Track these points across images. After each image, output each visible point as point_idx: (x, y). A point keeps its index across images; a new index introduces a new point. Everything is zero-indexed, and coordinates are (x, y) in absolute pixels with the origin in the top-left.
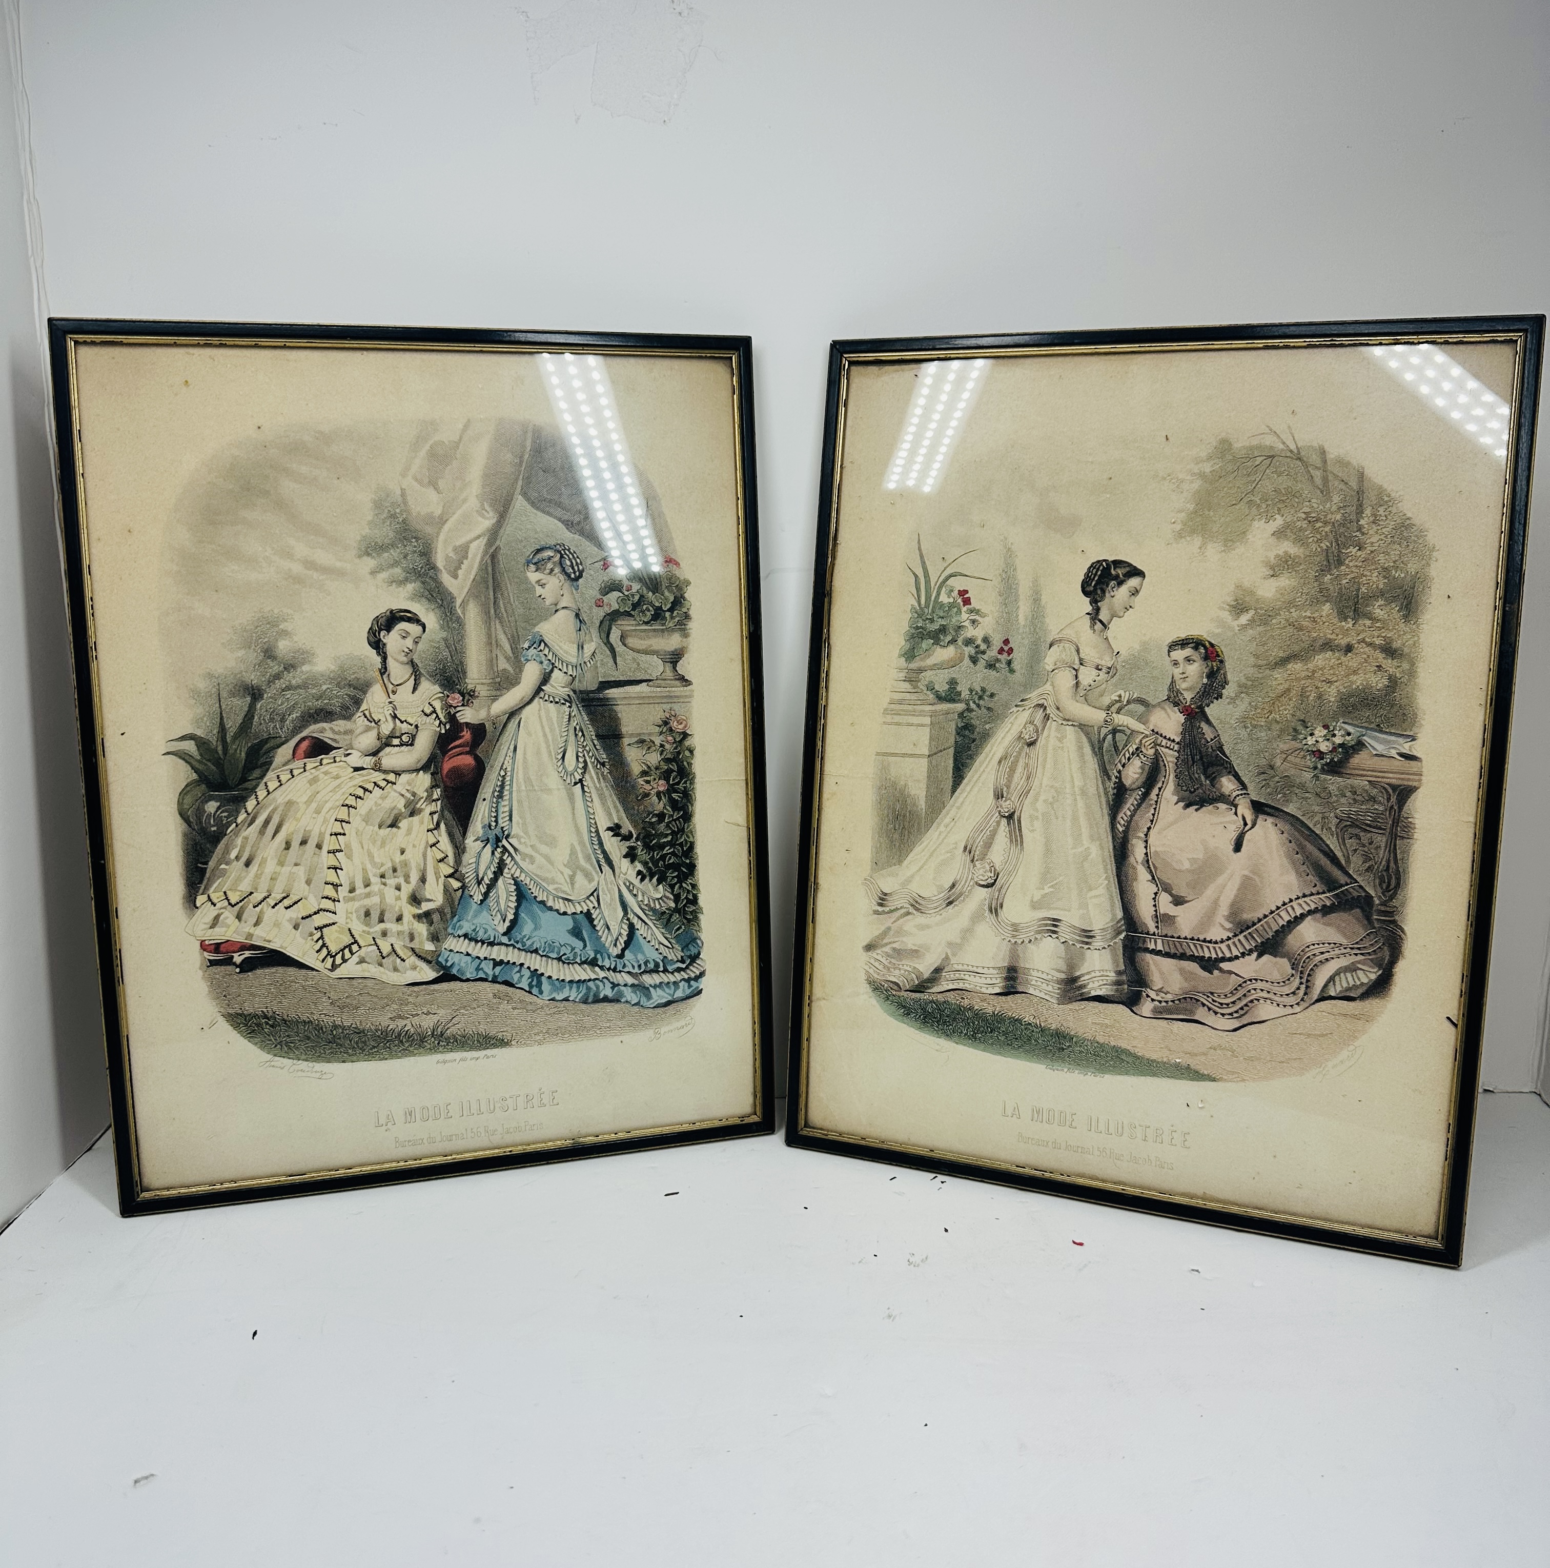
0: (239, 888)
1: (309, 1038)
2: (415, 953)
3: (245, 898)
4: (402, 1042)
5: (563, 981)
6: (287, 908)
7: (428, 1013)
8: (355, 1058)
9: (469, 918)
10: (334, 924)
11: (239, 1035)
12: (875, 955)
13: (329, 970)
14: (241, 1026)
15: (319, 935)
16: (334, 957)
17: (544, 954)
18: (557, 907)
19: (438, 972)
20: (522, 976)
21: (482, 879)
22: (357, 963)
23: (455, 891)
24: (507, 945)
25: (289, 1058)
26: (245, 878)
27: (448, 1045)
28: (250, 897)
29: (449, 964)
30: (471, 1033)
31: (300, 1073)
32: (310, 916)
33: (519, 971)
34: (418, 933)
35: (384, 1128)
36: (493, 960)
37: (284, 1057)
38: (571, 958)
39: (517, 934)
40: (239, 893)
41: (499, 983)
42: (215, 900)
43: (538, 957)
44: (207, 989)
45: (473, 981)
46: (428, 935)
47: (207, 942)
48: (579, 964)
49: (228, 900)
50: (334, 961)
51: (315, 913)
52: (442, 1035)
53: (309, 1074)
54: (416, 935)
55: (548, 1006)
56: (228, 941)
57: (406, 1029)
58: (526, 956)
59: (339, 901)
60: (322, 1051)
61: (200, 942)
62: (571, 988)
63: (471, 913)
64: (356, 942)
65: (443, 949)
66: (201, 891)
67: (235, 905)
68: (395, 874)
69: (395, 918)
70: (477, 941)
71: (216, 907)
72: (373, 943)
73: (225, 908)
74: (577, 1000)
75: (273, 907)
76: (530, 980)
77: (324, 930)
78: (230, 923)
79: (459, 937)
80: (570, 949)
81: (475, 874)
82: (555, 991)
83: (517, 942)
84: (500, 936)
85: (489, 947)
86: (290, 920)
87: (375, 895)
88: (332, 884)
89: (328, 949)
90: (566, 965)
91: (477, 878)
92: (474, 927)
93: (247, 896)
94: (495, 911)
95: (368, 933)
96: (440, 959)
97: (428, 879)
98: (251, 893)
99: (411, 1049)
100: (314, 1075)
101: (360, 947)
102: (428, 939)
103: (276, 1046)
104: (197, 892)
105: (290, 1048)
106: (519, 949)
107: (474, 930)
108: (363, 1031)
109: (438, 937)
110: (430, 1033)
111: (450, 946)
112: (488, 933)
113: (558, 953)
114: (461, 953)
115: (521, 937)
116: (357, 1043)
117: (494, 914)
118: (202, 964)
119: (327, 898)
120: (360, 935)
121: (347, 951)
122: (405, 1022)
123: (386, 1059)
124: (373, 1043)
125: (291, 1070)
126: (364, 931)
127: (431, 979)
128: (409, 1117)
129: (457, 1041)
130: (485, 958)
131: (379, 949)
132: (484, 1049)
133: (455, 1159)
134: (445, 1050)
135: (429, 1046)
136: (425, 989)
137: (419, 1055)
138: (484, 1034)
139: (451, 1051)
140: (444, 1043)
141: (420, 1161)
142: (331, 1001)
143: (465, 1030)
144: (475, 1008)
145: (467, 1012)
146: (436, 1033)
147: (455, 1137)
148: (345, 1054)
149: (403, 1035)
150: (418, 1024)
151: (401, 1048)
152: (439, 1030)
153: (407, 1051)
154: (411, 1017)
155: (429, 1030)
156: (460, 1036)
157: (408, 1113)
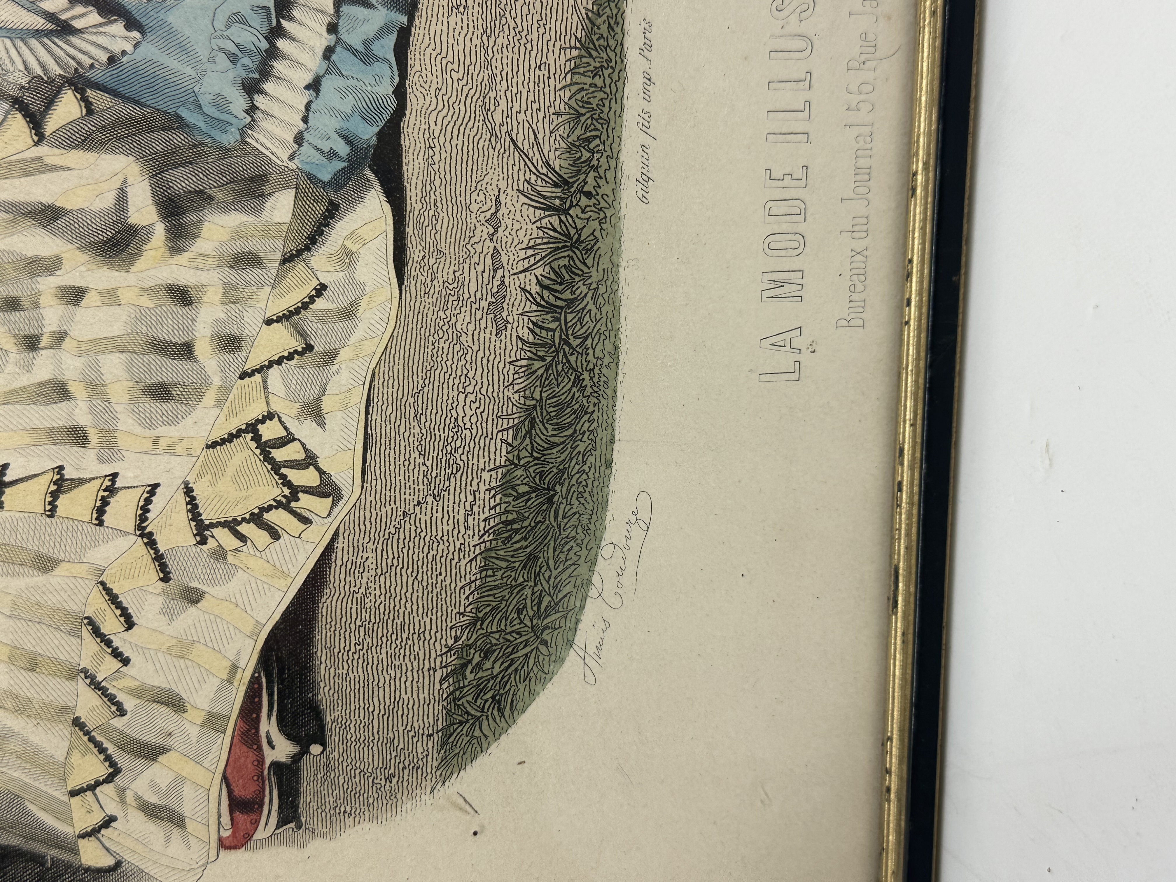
0: (60, 755)
1: (532, 558)
2: (299, 253)
3: (92, 740)
4: (570, 303)
6: (130, 624)
7: (494, 222)
8: (602, 434)
9: (188, 71)
10: (188, 491)
11: (503, 737)
13: (334, 504)
14: (477, 733)
15: (223, 536)
16: (295, 492)
21: (50, 17)
22: (322, 424)
23: (90, 112)
25: (582, 607)
26: (26, 741)
27: (596, 168)
28: (90, 726)
29: (343, 149)
30: (568, 94)
31: (627, 580)
32: (159, 559)
34: (232, 238)
35: (805, 357)
37: (578, 621)
40: (76, 757)
42: (97, 818)
44: (367, 825)
45: (403, 75)
46: (244, 210)
47: (226, 834)
49: (98, 784)
50: (309, 491)
51: (151, 543)
52: (562, 183)
53: (632, 556)
56: (225, 778)
57: (535, 289)
59: (115, 475)
60: (574, 521)
61: (222, 852)
63: (174, 64)
64: (252, 428)
65: (292, 165)
66: (66, 857)
67: (113, 764)
68: (25, 303)
69: (180, 310)
70: (273, 53)
71: (119, 814)
72: (258, 377)
73: (121, 792)
75: (126, 662)
77: (208, 515)
78: (171, 776)
79: (252, 109)
81: (34, 42)
85: (296, 13)
86: (170, 614)
87: (96, 367)
88: (55, 495)
89: (269, 508)
91: (48, 34)
92: (223, 61)
93: (87, 733)
95: (225, 390)
96: (326, 176)
97: (47, 200)
98: (77, 723)
99: (595, 276)
100: (635, 543)
101: (270, 416)
102: (257, 211)
103: (545, 643)
104: (69, 866)
105: (554, 606)
107: (233, 59)
108: (528, 410)
109: (252, 179)
110: (555, 220)
111: (283, 143)
114: (308, 106)
116: (561, 428)
118: (290, 843)
119: (101, 511)
120: (232, 414)
121: (280, 455)
122: (514, 295)
123: (616, 348)
124: (566, 384)
125: (616, 602)
126: (219, 404)
127: (387, 207)
128: (787, 288)
129: (588, 140)
130: (332, 28)
131: (279, 362)
132: (622, 57)
133: (926, 164)
134: (610, 175)
135: (595, 224)
136: (419, 225)
137: (615, 252)
138: (575, 53)
139: (614, 157)
140: (590, 180)
141: (911, 261)
142: (430, 499)
143: (558, 114)
144: (493, 76)
145: (503, 102)
146: (557, 202)
147: (862, 162)
148: (592, 459)
149: (552, 299)
150: (522, 255)
151: (591, 306)
152: (547, 190)
153: (602, 289)
154: (500, 273)
155: (544, 221)
156: (572, 130)
157: (772, 293)
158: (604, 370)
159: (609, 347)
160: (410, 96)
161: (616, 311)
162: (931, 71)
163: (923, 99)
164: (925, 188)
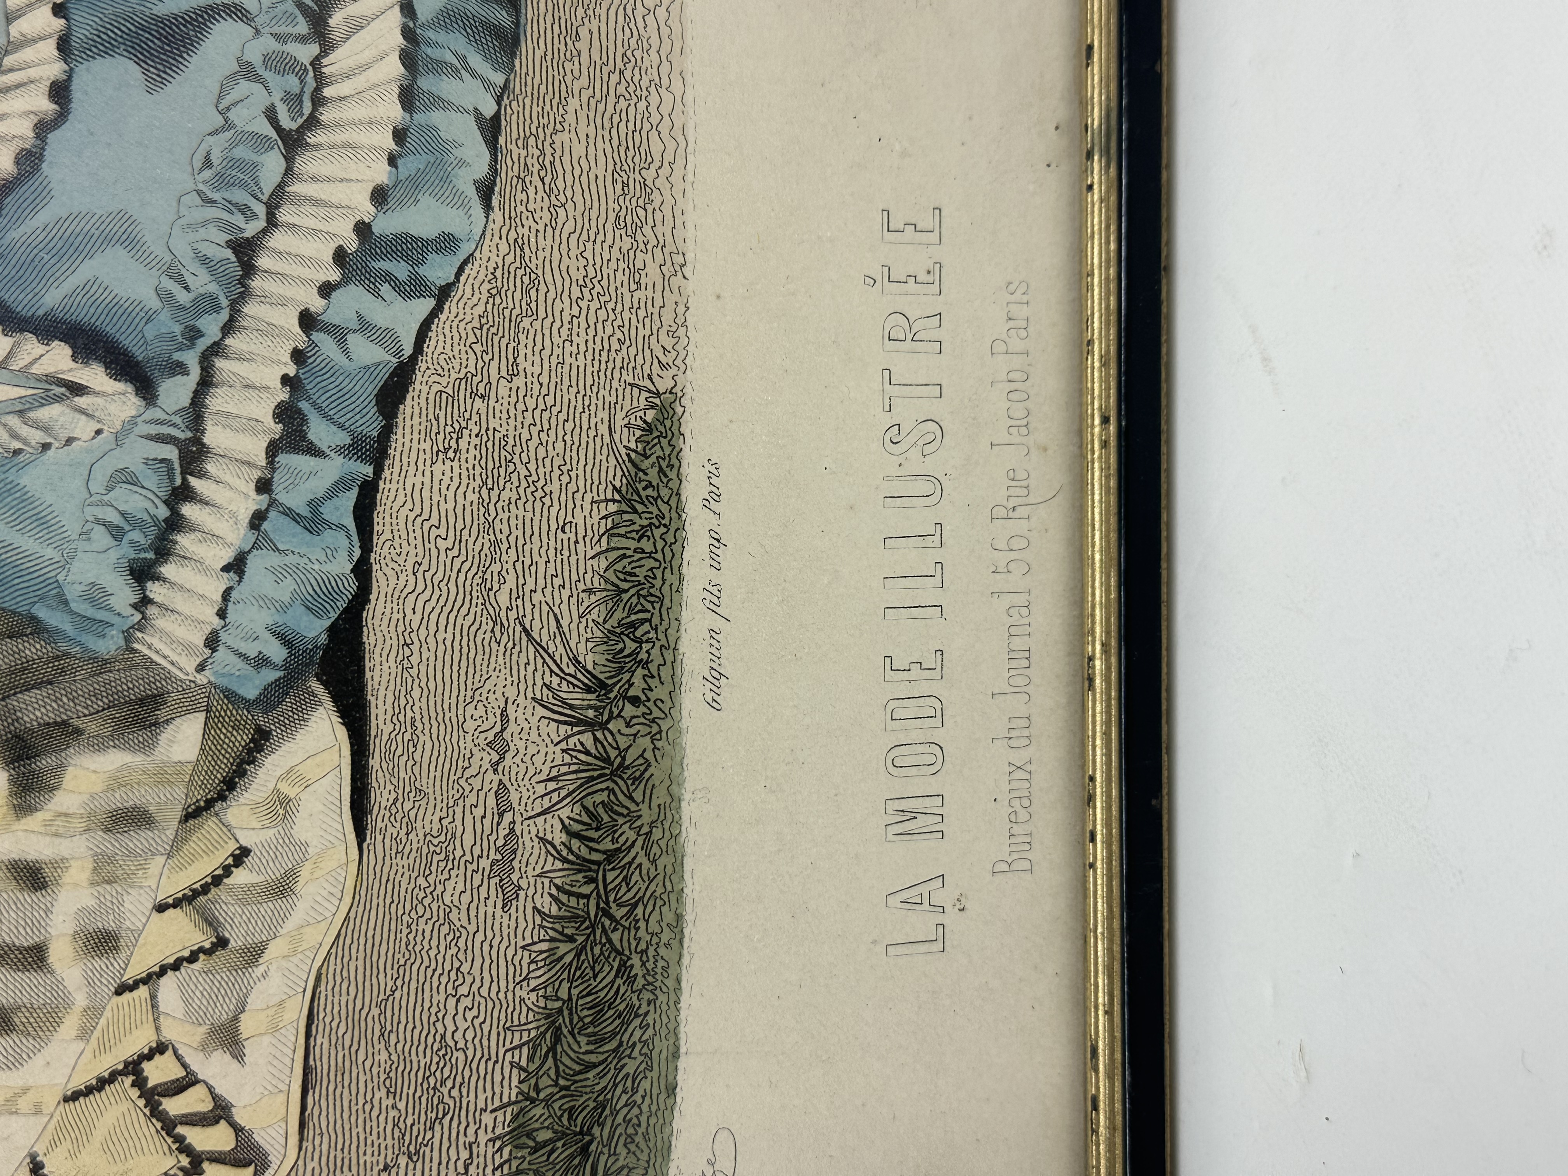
2: (210, 804)
4: (611, 856)
5: (400, 135)
7: (499, 746)
8: (661, 1046)
9: (49, 552)
17: (260, 210)
18: (24, 129)
19: (310, 703)
20: (365, 326)
22: (239, 1056)
24: (206, 383)
27: (645, 664)
29: (277, 652)
30: (604, 564)
33: (340, 334)
34: (110, 789)
35: (951, 918)
36: (273, 450)
38: (292, 82)
39: (150, 332)
41: (387, 431)
43: (278, 240)
45: (367, 546)
48: (327, 47)
50: (218, 1158)
52: (597, 686)
54: (121, 799)
55: (512, 219)
57: (559, 837)
58: (264, 298)
62: (438, 102)
63: (27, 543)
65: (201, 679)
69: (28, 897)
72: (143, 991)
74: (499, 79)
76: (385, 289)
79: (144, 602)
80: (244, 87)
82: (446, 179)
83: (193, 334)
84: (155, 413)
85: (210, 467)
90: (327, 115)
94: (25, 431)
95: (93, 1012)
96: (251, 692)
99: (647, 816)
101: (160, 1048)
102: (146, 747)
106: (228, 328)
107: (116, 533)
108: (551, 1017)
109: (141, 701)
110: (587, 739)
111: (187, 647)
112: (138, 468)
113: (260, 142)
114: (226, 595)
115: (165, 316)
116: (599, 1040)
117: (37, 437)
120: (104, 1047)
121: (173, 1106)
122: (529, 847)
123: (679, 917)
124: (607, 974)
126: (84, 1034)
127: (342, 733)
128: (921, 820)
129: (633, 626)
130: (264, 486)
131: (176, 966)
132: (679, 511)
133: (1105, 647)
134: (665, 673)
135: (645, 742)
136: (389, 755)
137: (673, 780)
138: (612, 507)
139: (670, 647)
140: (637, 680)
141: (1092, 779)
142: (403, 1160)
143: (590, 591)
144: (496, 543)
145: (511, 579)
146: (591, 713)
147: (1017, 643)
148: (646, 1085)
149: (584, 852)
150: (540, 789)
151: (642, 859)
152: (576, 697)
153: (657, 834)
154: (508, 817)
155: (572, 741)
156: (611, 613)
157: (899, 828)
158: (662, 951)
159: (669, 917)
160: (377, 574)
161: (678, 865)
162: (1105, 521)
163: (1097, 557)
164: (1107, 679)
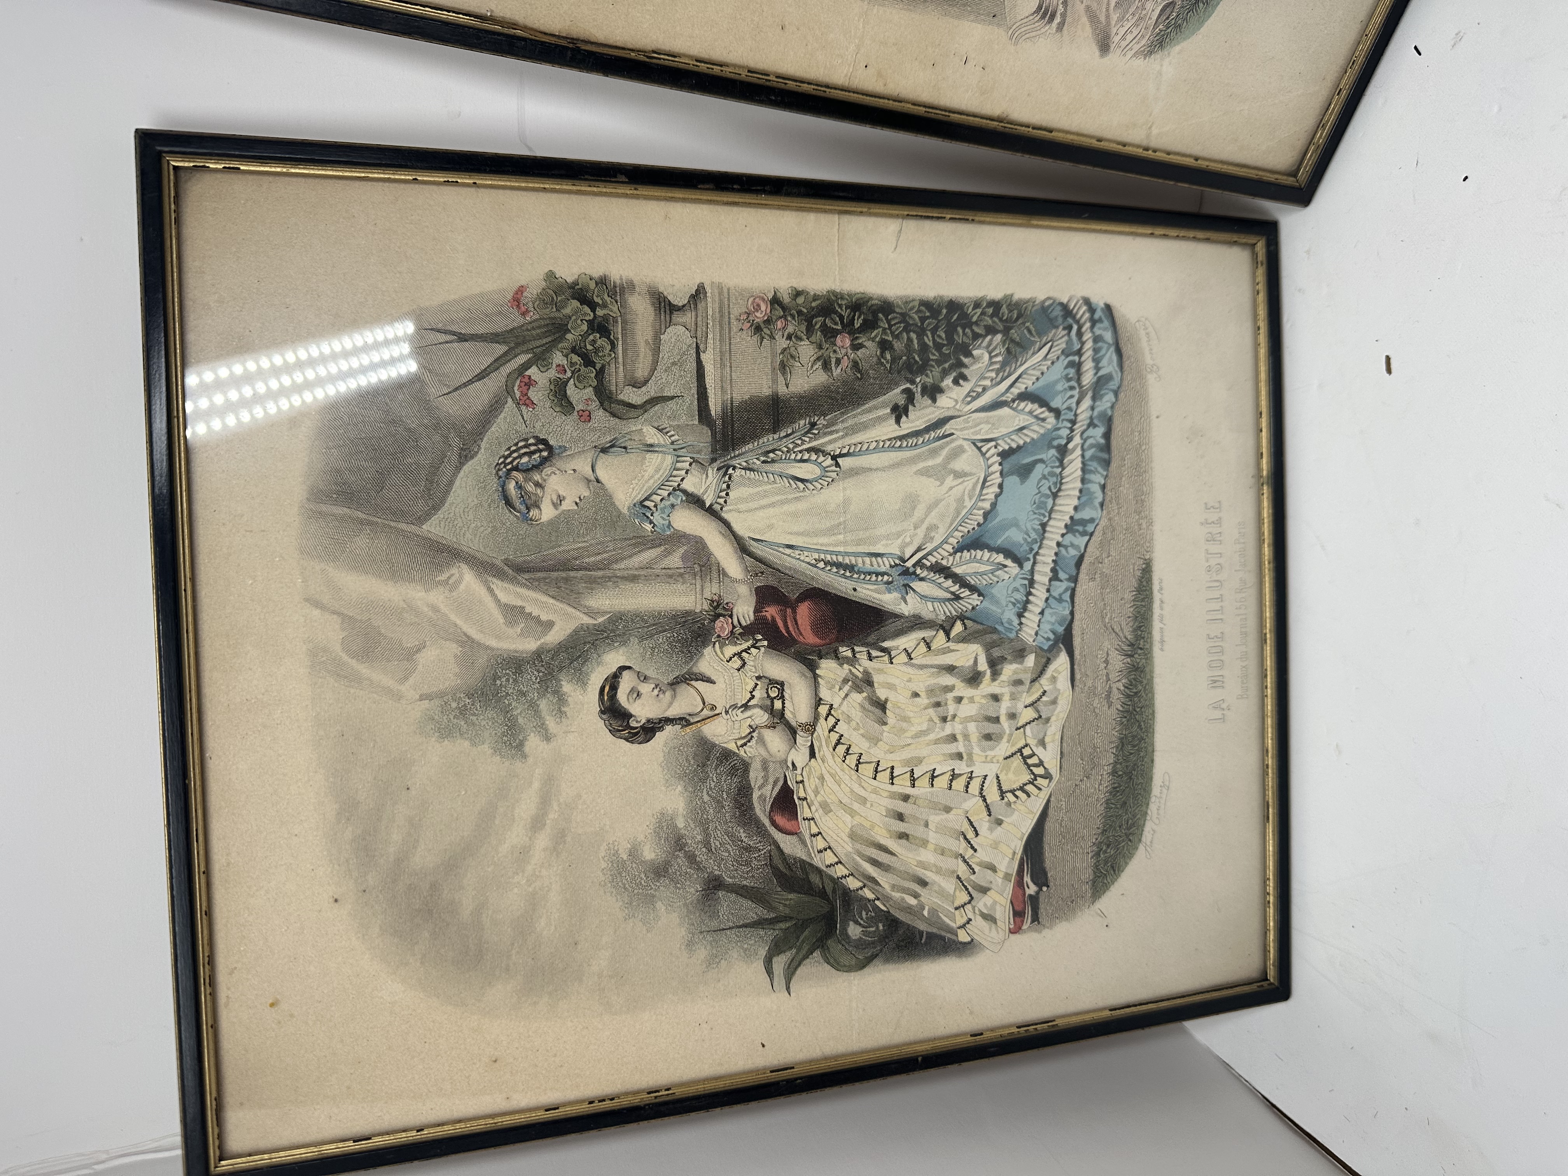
0: (952, 892)
1: (1125, 803)
2: (1037, 678)
3: (963, 885)
4: (1136, 693)
5: (1081, 491)
6: (977, 834)
7: (1107, 662)
8: (1150, 748)
9: (999, 611)
10: (998, 777)
11: (1115, 883)
12: (1116, 39)
13: (1050, 782)
14: (1105, 881)
15: (1010, 796)
16: (1036, 776)
17: (1047, 514)
18: (992, 496)
19: (1060, 651)
20: (1072, 545)
21: (953, 593)
22: (1045, 748)
23: (966, 628)
24: (1034, 563)
25: (1144, 824)
26: (940, 886)
27: (1143, 638)
28: (963, 879)
29: (1052, 636)
30: (1132, 609)
31: (1161, 812)
32: (987, 806)
33: (1066, 547)
35: (1226, 712)
36: (1050, 580)
37: (1143, 830)
38: (1054, 479)
39: (1022, 549)
40: (957, 893)
41: (1078, 574)
42: (965, 919)
43: (1051, 523)
44: (1064, 923)
45: (1073, 607)
46: (1016, 663)
47: (1012, 927)
48: (1063, 469)
49: (965, 904)
50: (1041, 776)
51: (985, 800)
52: (1131, 645)
53: (1163, 801)
54: (1016, 677)
55: (1109, 513)
56: (1012, 902)
57: (1122, 688)
58: (1049, 539)
59: (972, 772)
60: (1140, 787)
61: (1010, 935)
62: (1090, 481)
63: (994, 608)
64: (1020, 751)
65: (1034, 644)
66: (953, 937)
67: (971, 895)
68: (943, 704)
69: (995, 704)
70: (1028, 602)
71: (972, 918)
72: (1022, 730)
73: (974, 908)
74: (1105, 473)
75: (975, 851)
76: (1077, 534)
77: (1004, 788)
78: (992, 901)
79: (1021, 624)
80: (1044, 481)
81: (947, 603)
82: (1092, 503)
83: (1031, 549)
84: (1023, 572)
85: (1035, 586)
86: (991, 830)
87: (966, 728)
88: (951, 781)
89: (1025, 785)
90: (1063, 487)
91: (952, 600)
92: (1011, 606)
93: (961, 882)
94: (993, 578)
95: (1011, 735)
96: (1046, 648)
97: (950, 663)
98: (958, 878)
99: (1145, 682)
100: (1164, 796)
101: (1026, 745)
102: (1021, 663)
103: (1130, 840)
104: (954, 941)
105: (1133, 825)
106: (1040, 548)
107: (1014, 604)
108: (1121, 739)
109: (1020, 650)
110: (1129, 660)
111: (1031, 635)
112: (1019, 587)
113: (1047, 496)
115: (1025, 545)
116: (1134, 746)
117: (996, 579)
118: (1036, 931)
119: (967, 787)
120: (1013, 745)
121: (1030, 761)
122: (1115, 690)
123: (1154, 712)
124: (1135, 728)
125: (1157, 821)
126: (1008, 742)
127: (1068, 658)
128: (1218, 683)
129: (1140, 627)
130: (1048, 590)
131: (1029, 723)
132: (1152, 593)
133: (1270, 630)
134: (1149, 640)
135: (1144, 661)
136: (1079, 665)
137: (1152, 672)
138: (1134, 593)
139: (1150, 633)
140: (1141, 642)
141: (1266, 670)
142: (1085, 778)
143: (1129, 617)
144: (1105, 604)
145: (1109, 614)
146: (1130, 653)
147: (1243, 630)
148: (1146, 759)
149: (1128, 692)
150: (1117, 674)
151: (1143, 694)
152: (1126, 648)
153: (1147, 687)
154: (1109, 682)
155: (1125, 661)
156: (1134, 623)
157: (1213, 685)
158: (1149, 721)
159: (1151, 711)
160: (1075, 614)
161: (1153, 696)
162: (1270, 593)
163: (1267, 603)
164: (1271, 640)
